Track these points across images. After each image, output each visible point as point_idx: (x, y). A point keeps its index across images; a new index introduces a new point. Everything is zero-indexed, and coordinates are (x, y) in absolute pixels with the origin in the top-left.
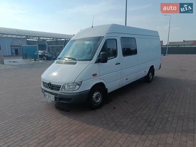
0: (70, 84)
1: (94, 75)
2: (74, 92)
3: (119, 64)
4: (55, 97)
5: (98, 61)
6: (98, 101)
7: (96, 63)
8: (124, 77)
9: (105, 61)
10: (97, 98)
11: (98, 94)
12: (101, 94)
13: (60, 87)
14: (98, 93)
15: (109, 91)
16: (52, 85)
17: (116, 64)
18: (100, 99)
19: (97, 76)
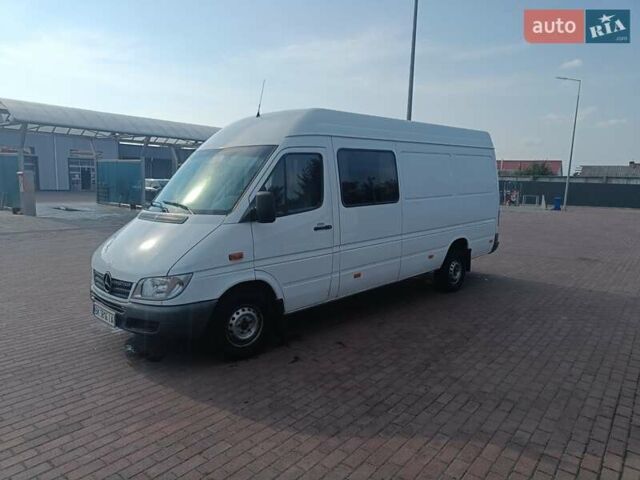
0: (157, 280)
1: (236, 257)
2: (165, 303)
3: (328, 227)
4: (117, 316)
5: (251, 217)
6: (248, 336)
7: (243, 220)
8: (346, 270)
9: (268, 218)
10: (244, 325)
11: (247, 315)
12: (258, 316)
13: (130, 288)
14: (247, 312)
15: (289, 308)
16: (113, 279)
17: (316, 229)
18: (253, 331)
19: (244, 260)
